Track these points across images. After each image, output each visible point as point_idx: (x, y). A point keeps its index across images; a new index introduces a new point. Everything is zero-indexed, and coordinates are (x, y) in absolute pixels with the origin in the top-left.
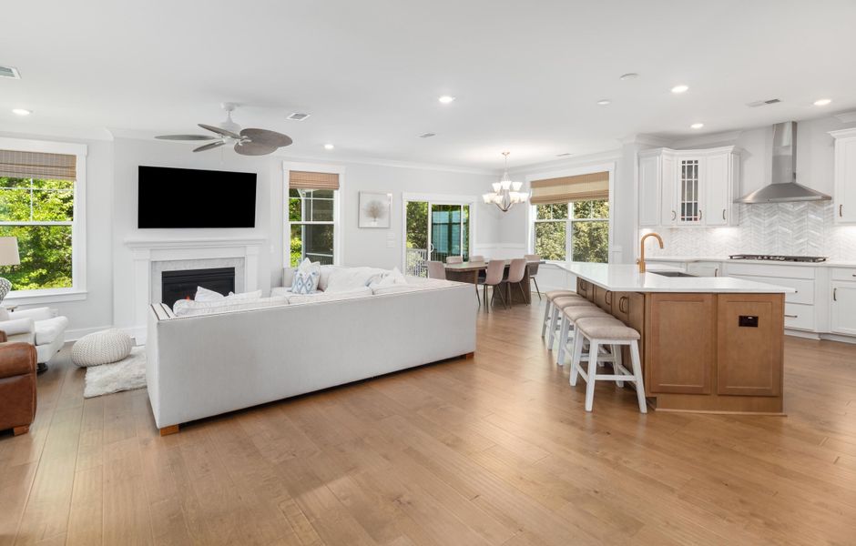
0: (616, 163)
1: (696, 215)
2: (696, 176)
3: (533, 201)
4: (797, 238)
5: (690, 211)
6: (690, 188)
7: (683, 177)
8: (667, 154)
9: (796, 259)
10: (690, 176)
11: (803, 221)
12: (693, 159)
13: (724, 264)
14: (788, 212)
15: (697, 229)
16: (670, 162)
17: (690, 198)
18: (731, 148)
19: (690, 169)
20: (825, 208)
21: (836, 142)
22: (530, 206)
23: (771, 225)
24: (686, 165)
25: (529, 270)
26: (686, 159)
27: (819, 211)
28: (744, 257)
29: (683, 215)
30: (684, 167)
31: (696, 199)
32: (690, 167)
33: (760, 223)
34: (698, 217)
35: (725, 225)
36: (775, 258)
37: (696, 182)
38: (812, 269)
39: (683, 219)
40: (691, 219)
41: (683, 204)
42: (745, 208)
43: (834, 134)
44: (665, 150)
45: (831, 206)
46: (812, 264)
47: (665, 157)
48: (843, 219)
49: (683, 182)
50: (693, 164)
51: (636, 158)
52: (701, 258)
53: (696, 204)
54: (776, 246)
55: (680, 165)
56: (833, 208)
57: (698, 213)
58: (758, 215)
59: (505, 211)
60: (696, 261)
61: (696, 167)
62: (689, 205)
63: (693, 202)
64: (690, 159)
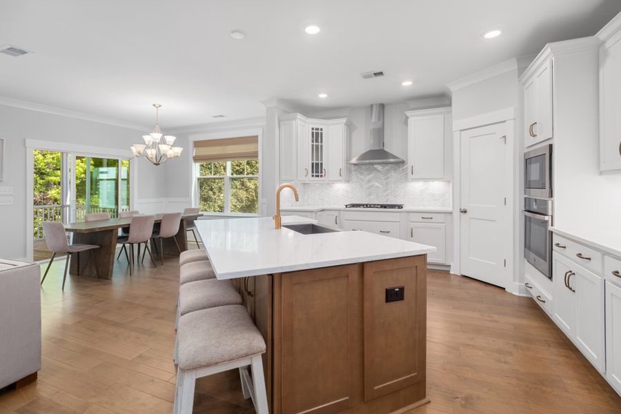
0: (263, 129)
1: (321, 172)
2: (322, 142)
3: (196, 159)
4: (385, 191)
5: (317, 169)
6: (317, 150)
7: (313, 142)
8: (301, 120)
9: (384, 206)
10: (317, 141)
11: (388, 178)
12: (320, 127)
13: (342, 212)
14: (379, 171)
15: (322, 184)
16: (303, 127)
17: (317, 159)
18: (344, 120)
19: (317, 136)
20: (401, 169)
21: (409, 120)
22: (194, 164)
23: (369, 181)
24: (315, 131)
25: (185, 223)
26: (315, 127)
27: (398, 171)
28: (353, 206)
29: (313, 172)
30: (313, 133)
31: (322, 160)
32: (317, 134)
33: (362, 180)
34: (323, 174)
35: (341, 181)
36: (374, 206)
37: (321, 146)
38: (398, 214)
39: (313, 176)
40: (318, 176)
41: (313, 164)
42: (353, 168)
43: (408, 113)
44: (299, 116)
45: (405, 167)
46: (396, 210)
47: (299, 122)
48: (414, 176)
49: (313, 145)
50: (320, 131)
51: (277, 120)
52: (326, 207)
53: (322, 164)
54: (372, 197)
55: (311, 131)
56: (407, 168)
57: (323, 171)
58: (361, 174)
59: (157, 165)
60: (322, 210)
61: (322, 134)
62: (317, 164)
63: (320, 162)
64: (317, 127)
